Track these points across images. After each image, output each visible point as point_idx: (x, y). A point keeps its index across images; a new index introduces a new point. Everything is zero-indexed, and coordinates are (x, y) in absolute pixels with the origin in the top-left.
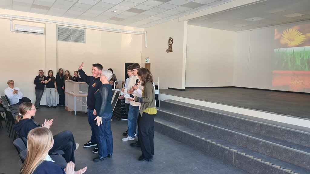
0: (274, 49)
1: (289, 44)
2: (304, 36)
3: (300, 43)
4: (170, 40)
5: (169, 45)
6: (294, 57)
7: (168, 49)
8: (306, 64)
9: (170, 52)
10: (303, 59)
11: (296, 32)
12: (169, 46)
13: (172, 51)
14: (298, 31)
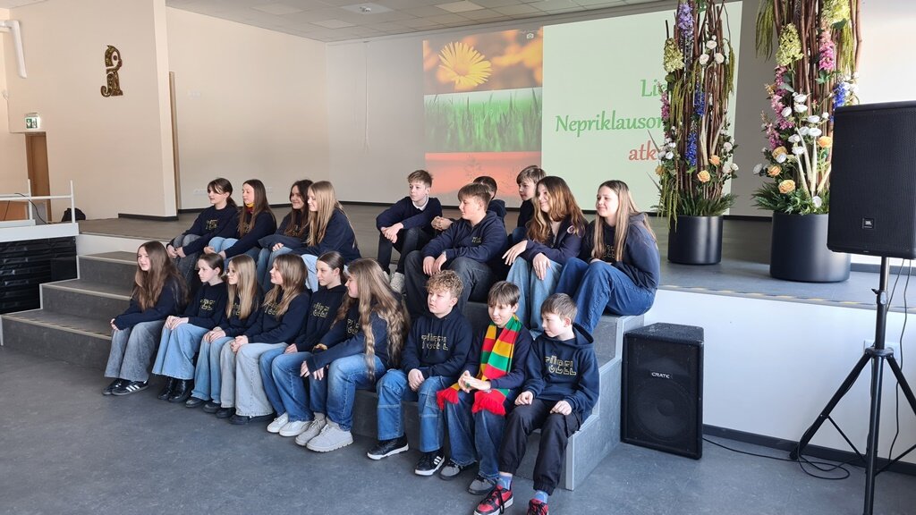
0: (426, 97)
1: (457, 82)
2: (487, 64)
3: (481, 82)
4: (111, 54)
5: (108, 71)
6: (469, 117)
7: (106, 85)
8: (497, 136)
9: (116, 95)
10: (488, 123)
11: (472, 54)
12: (110, 76)
13: (121, 93)
14: (474, 51)
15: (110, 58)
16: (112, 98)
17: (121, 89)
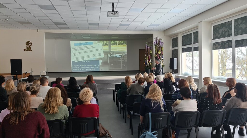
7: (26, 49)
9: (30, 51)
12: (27, 47)
13: (31, 51)
15: (28, 43)
16: (28, 52)
17: (31, 50)
